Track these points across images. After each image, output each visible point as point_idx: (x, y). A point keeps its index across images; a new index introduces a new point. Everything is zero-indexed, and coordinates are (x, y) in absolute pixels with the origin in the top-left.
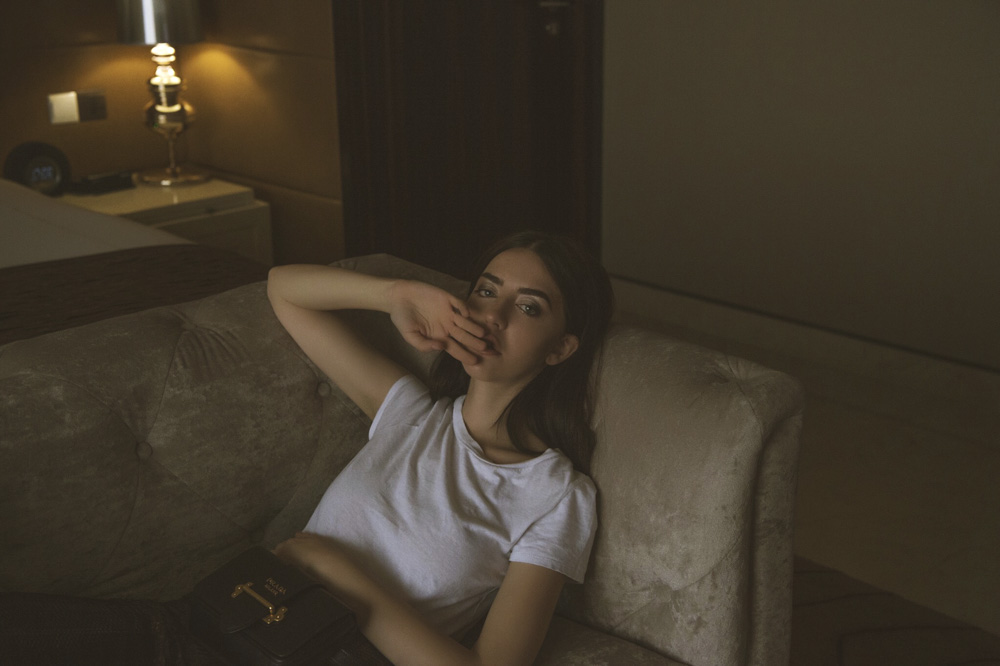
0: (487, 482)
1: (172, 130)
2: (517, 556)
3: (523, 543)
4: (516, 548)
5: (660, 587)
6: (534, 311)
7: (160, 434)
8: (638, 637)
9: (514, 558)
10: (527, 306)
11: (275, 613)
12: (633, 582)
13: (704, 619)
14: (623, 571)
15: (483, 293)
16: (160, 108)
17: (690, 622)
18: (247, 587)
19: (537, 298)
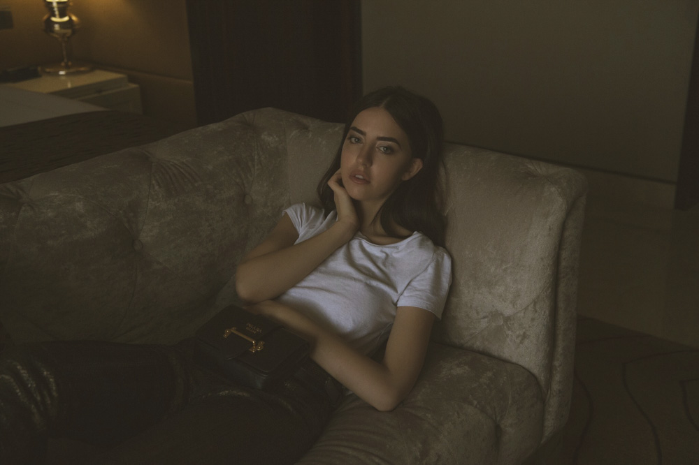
0: (377, 257)
1: (64, 35)
2: (403, 303)
3: (406, 294)
4: (402, 297)
5: (496, 315)
6: (389, 151)
7: (148, 232)
8: (481, 350)
9: (400, 304)
10: (385, 147)
11: (256, 345)
12: (478, 313)
13: (528, 333)
14: (471, 306)
15: (353, 140)
16: (54, 19)
17: (518, 337)
18: (233, 330)
19: (390, 143)
